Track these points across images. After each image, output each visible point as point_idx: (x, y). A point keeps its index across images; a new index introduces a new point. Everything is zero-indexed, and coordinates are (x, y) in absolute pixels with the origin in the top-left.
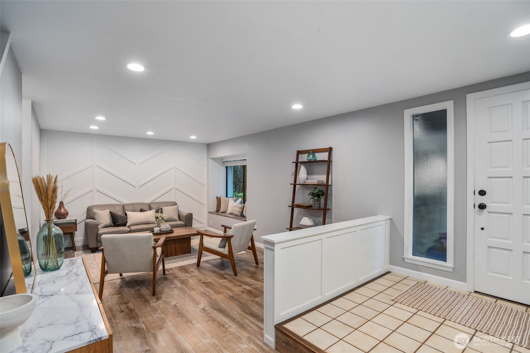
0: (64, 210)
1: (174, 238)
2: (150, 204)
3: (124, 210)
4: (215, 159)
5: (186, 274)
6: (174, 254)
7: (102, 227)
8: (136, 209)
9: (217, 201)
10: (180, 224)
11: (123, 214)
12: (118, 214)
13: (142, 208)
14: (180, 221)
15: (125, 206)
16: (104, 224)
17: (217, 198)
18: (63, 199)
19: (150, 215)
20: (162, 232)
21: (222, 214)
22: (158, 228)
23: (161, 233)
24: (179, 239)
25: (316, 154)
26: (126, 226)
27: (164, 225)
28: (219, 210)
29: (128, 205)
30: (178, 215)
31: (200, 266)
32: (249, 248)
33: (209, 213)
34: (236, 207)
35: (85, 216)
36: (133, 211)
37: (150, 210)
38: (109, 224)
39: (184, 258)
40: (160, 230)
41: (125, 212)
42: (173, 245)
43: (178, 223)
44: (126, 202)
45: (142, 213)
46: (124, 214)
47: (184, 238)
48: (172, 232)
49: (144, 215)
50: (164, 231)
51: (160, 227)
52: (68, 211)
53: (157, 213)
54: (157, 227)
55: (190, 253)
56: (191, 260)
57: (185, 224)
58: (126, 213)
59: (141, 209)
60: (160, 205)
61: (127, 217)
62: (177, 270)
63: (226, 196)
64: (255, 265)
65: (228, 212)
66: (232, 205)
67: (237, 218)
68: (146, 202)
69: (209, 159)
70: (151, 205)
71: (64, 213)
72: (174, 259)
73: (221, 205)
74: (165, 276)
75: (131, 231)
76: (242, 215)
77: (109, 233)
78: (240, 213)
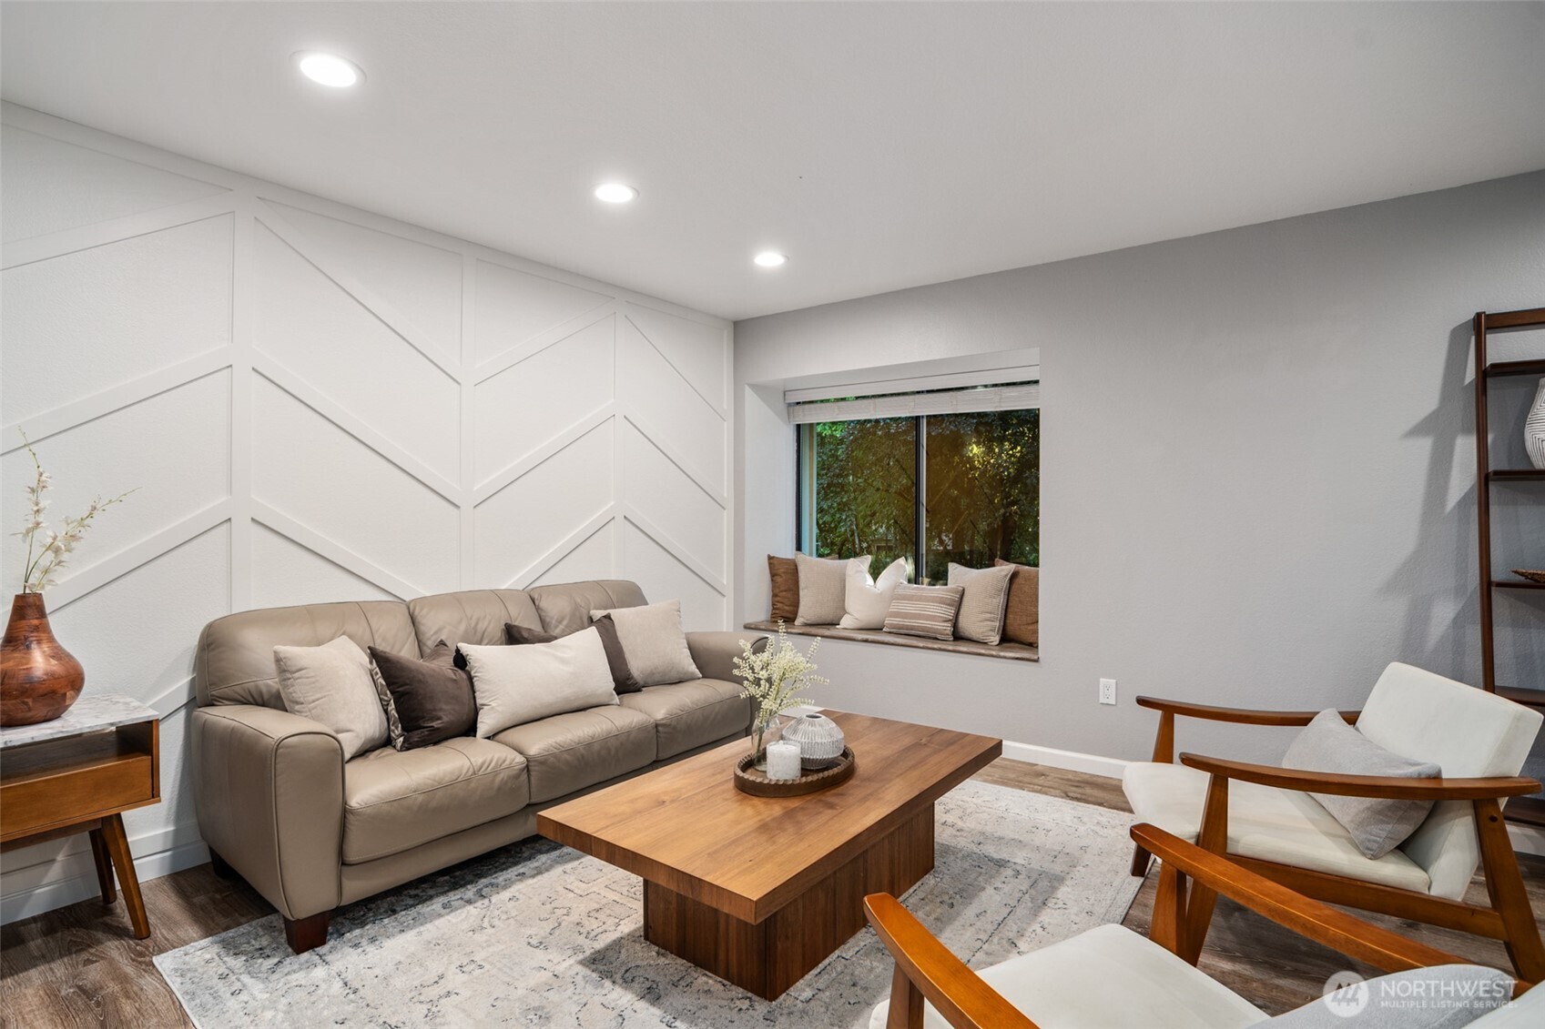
0: (46, 656)
2: (534, 598)
3: (416, 633)
4: (760, 389)
8: (482, 626)
9: (776, 575)
13: (509, 625)
14: (704, 677)
15: (416, 615)
16: (358, 736)
17: (775, 562)
21: (815, 630)
22: (793, 747)
26: (470, 730)
28: (792, 615)
29: (434, 604)
33: (749, 627)
34: (910, 598)
49: (563, 661)
59: (507, 629)
61: (470, 679)
69: (744, 386)
70: (542, 605)
73: (804, 592)
75: (528, 771)
76: (958, 637)
77: (421, 798)
78: (946, 624)
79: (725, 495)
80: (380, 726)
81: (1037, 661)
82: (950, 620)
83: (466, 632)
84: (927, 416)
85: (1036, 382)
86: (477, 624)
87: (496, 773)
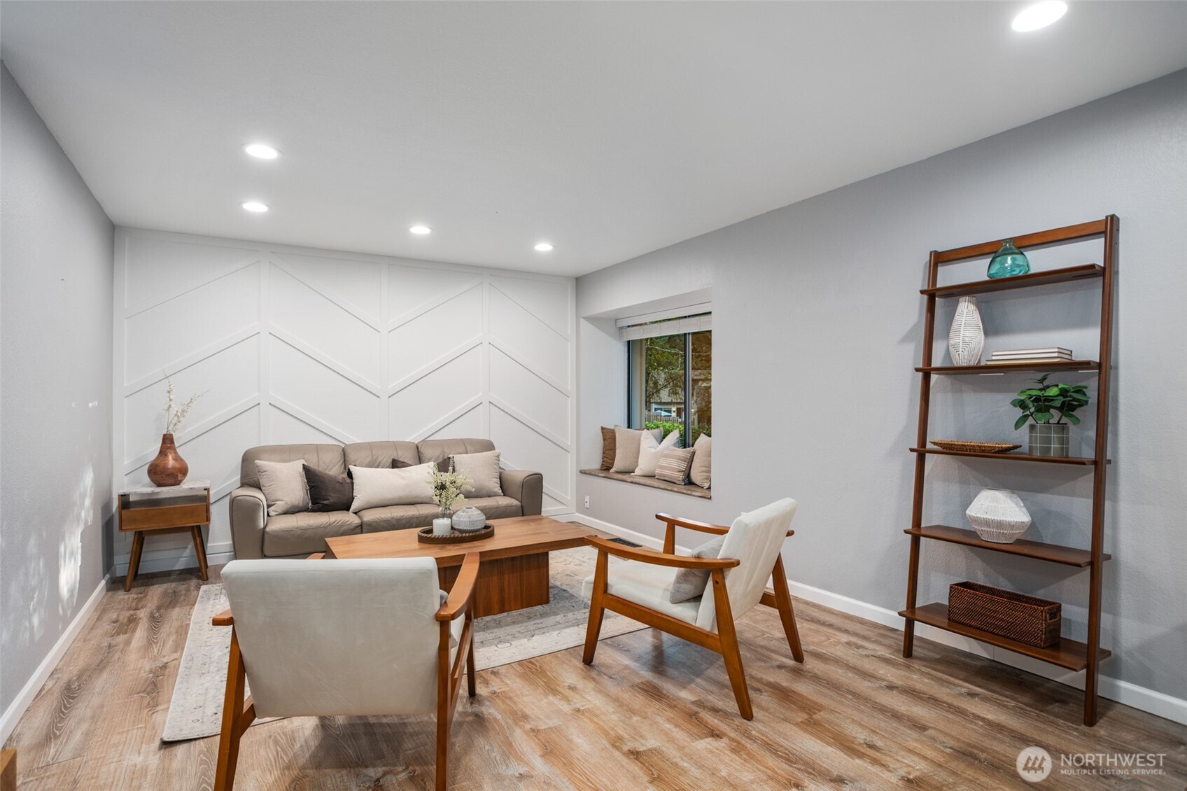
0: (174, 459)
1: (498, 557)
2: (420, 446)
3: (344, 461)
4: (595, 320)
5: (551, 698)
6: (496, 607)
7: (280, 512)
8: (379, 459)
9: (604, 440)
10: (507, 507)
11: (343, 473)
12: (328, 475)
13: (396, 458)
14: (504, 495)
15: (348, 451)
16: (287, 504)
17: (605, 431)
18: (172, 426)
19: (421, 477)
20: (457, 534)
21: (620, 476)
22: (446, 521)
23: (458, 537)
24: (513, 559)
25: (1030, 254)
26: (348, 510)
27: (463, 512)
28: (611, 466)
29: (358, 447)
30: (500, 479)
31: (596, 661)
32: (766, 600)
33: (582, 472)
34: (667, 456)
35: (237, 478)
36: (370, 465)
37: (420, 464)
38: (301, 504)
39: (531, 625)
40: (452, 528)
41: (347, 469)
42: (495, 578)
43: (500, 503)
44: (351, 437)
45: (395, 470)
46: (345, 475)
47: (529, 556)
48: (487, 533)
49: (403, 478)
50: (466, 531)
51: (450, 516)
52: (186, 464)
53: (442, 473)
54: (444, 516)
55: (547, 602)
56: (555, 633)
57: (522, 506)
58: (351, 470)
59: (394, 461)
60: (447, 450)
61: (352, 483)
62: (518, 680)
63: (626, 425)
64: (791, 662)
65: (638, 472)
66: (653, 450)
67: (676, 489)
68: (407, 440)
69: (581, 319)
70: (421, 450)
71: (174, 468)
72: (499, 624)
73: (617, 451)
74: (476, 708)
75: (362, 528)
76: (689, 482)
77: (299, 532)
78: (680, 474)
79: (569, 388)
80: (303, 501)
81: (710, 498)
82: (683, 471)
83: (369, 462)
84: (693, 334)
85: (710, 313)
86: (377, 458)
87: (342, 526)
